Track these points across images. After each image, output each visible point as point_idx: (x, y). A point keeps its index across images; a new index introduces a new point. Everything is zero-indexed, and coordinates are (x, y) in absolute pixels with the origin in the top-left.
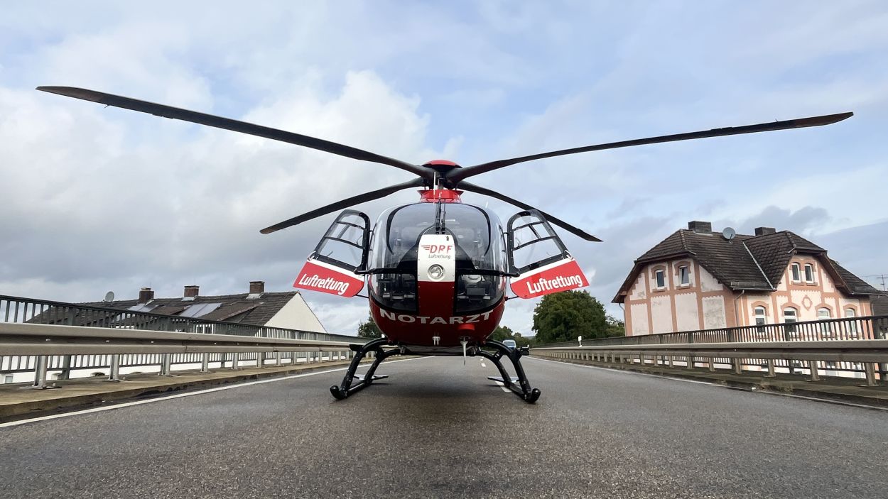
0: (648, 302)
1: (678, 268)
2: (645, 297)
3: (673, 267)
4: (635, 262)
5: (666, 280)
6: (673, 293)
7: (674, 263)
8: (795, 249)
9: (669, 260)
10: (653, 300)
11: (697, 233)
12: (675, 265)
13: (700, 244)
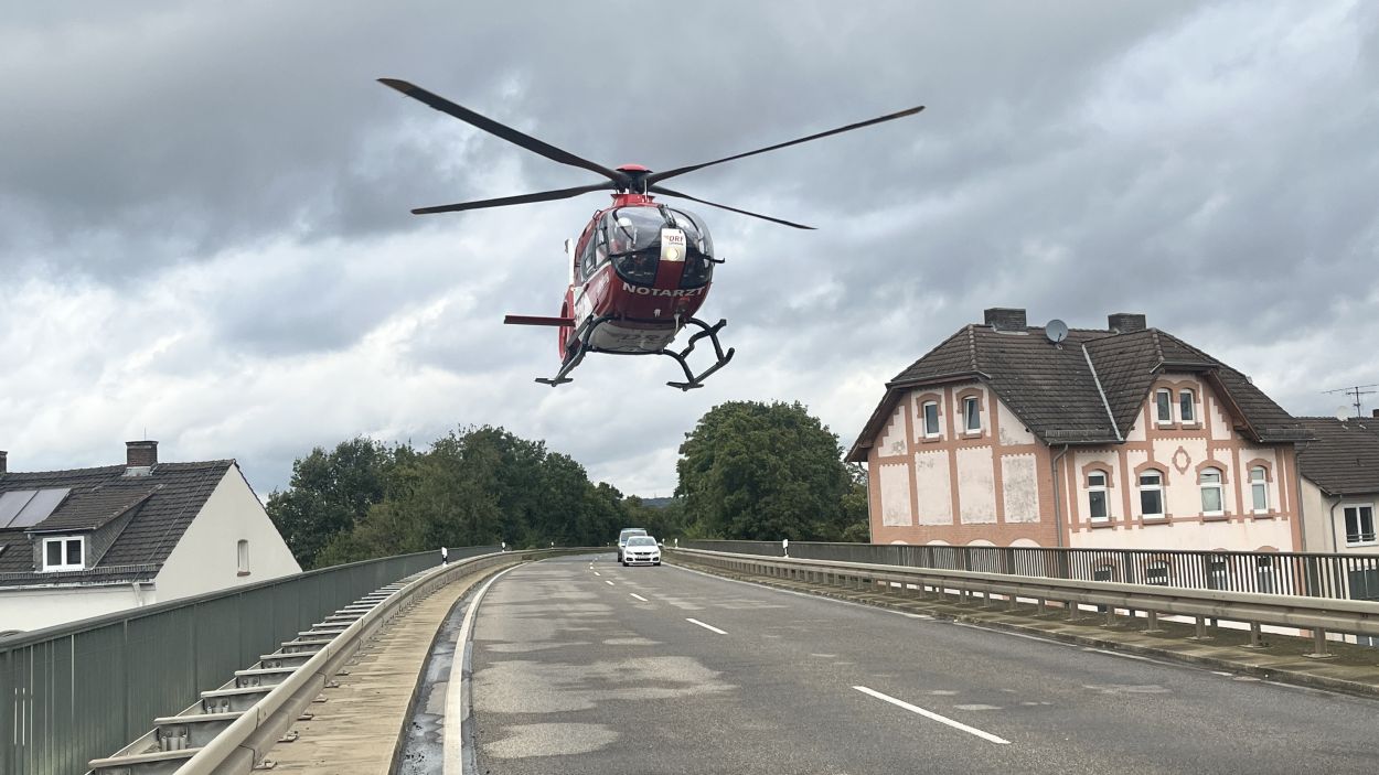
1: (962, 400)
2: (905, 453)
3: (954, 396)
4: (887, 385)
6: (952, 445)
7: (956, 391)
8: (1163, 366)
10: (919, 457)
11: (1000, 332)
12: (957, 395)
13: (1001, 355)
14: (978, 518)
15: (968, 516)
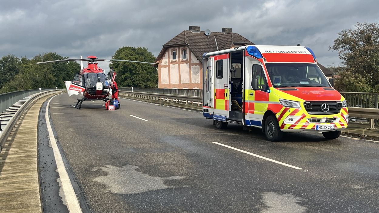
0: (168, 66)
1: (182, 51)
2: (167, 64)
3: (180, 50)
4: (163, 46)
5: (177, 56)
6: (179, 63)
7: (181, 48)
8: (233, 43)
9: (178, 46)
10: (171, 66)
11: (193, 32)
12: (181, 49)
13: (192, 39)
14: (185, 82)
15: (183, 81)
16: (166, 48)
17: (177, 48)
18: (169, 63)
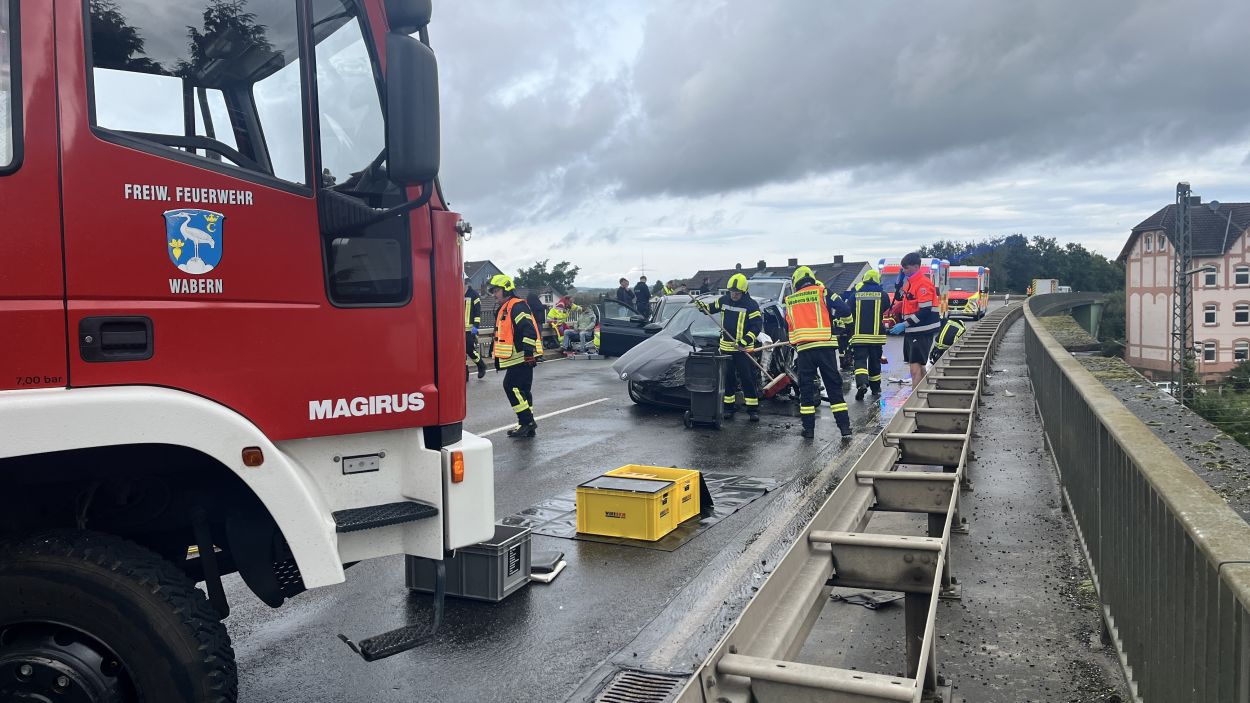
0: (1140, 260)
1: (1160, 237)
2: (1140, 257)
4: (1133, 230)
5: (1152, 245)
6: (1155, 255)
9: (1153, 230)
10: (1144, 259)
12: (1157, 235)
14: (1162, 284)
15: (1158, 283)
16: (1137, 233)
17: (1152, 233)
18: (1142, 256)
